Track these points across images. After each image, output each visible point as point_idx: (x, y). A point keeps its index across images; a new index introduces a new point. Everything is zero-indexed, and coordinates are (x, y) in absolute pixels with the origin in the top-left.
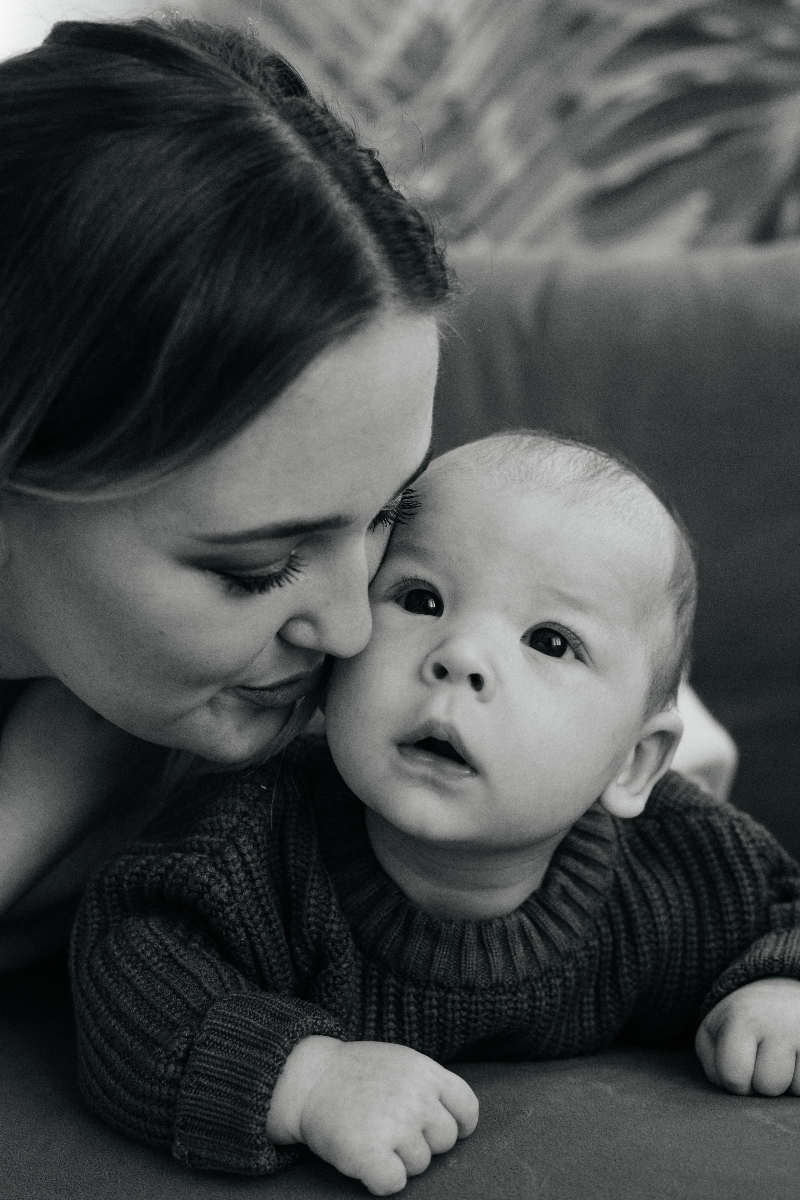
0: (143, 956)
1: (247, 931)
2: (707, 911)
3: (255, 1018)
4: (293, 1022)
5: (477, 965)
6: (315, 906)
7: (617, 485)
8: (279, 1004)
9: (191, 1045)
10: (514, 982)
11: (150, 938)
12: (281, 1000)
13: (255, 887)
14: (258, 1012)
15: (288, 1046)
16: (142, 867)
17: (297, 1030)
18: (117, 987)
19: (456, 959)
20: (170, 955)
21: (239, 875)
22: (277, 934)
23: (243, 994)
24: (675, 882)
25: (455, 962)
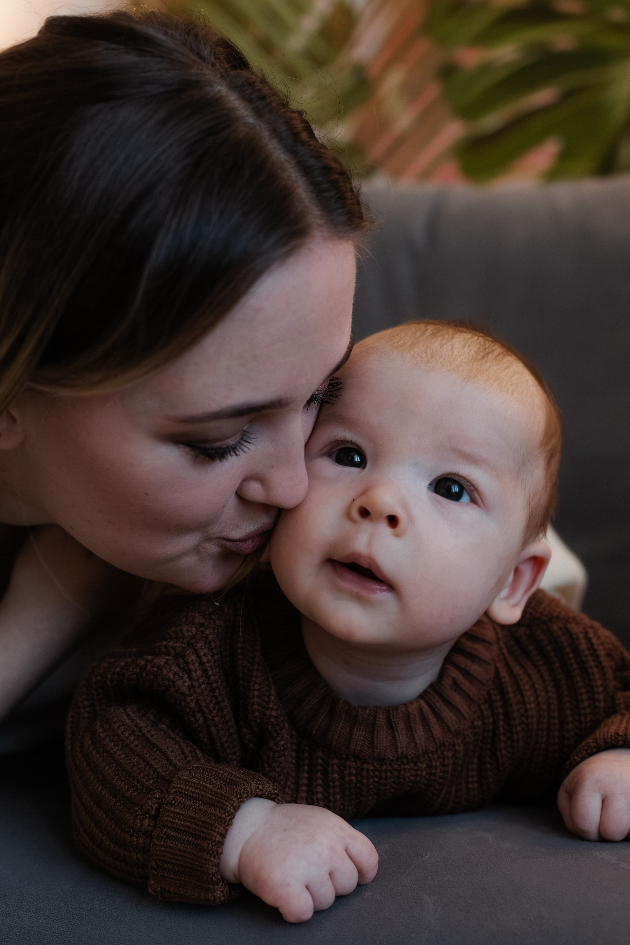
0: (122, 736)
1: (203, 716)
2: (567, 699)
3: (211, 783)
4: (240, 786)
5: (386, 742)
6: (258, 697)
7: (502, 364)
8: (229, 772)
9: (161, 805)
10: (415, 754)
11: (128, 722)
12: (231, 769)
13: (210, 682)
14: (213, 779)
15: (237, 804)
16: (122, 668)
17: (244, 793)
18: (103, 761)
19: (370, 737)
20: (144, 735)
21: (197, 673)
22: (228, 718)
23: (202, 764)
24: (542, 677)
25: (369, 739)
